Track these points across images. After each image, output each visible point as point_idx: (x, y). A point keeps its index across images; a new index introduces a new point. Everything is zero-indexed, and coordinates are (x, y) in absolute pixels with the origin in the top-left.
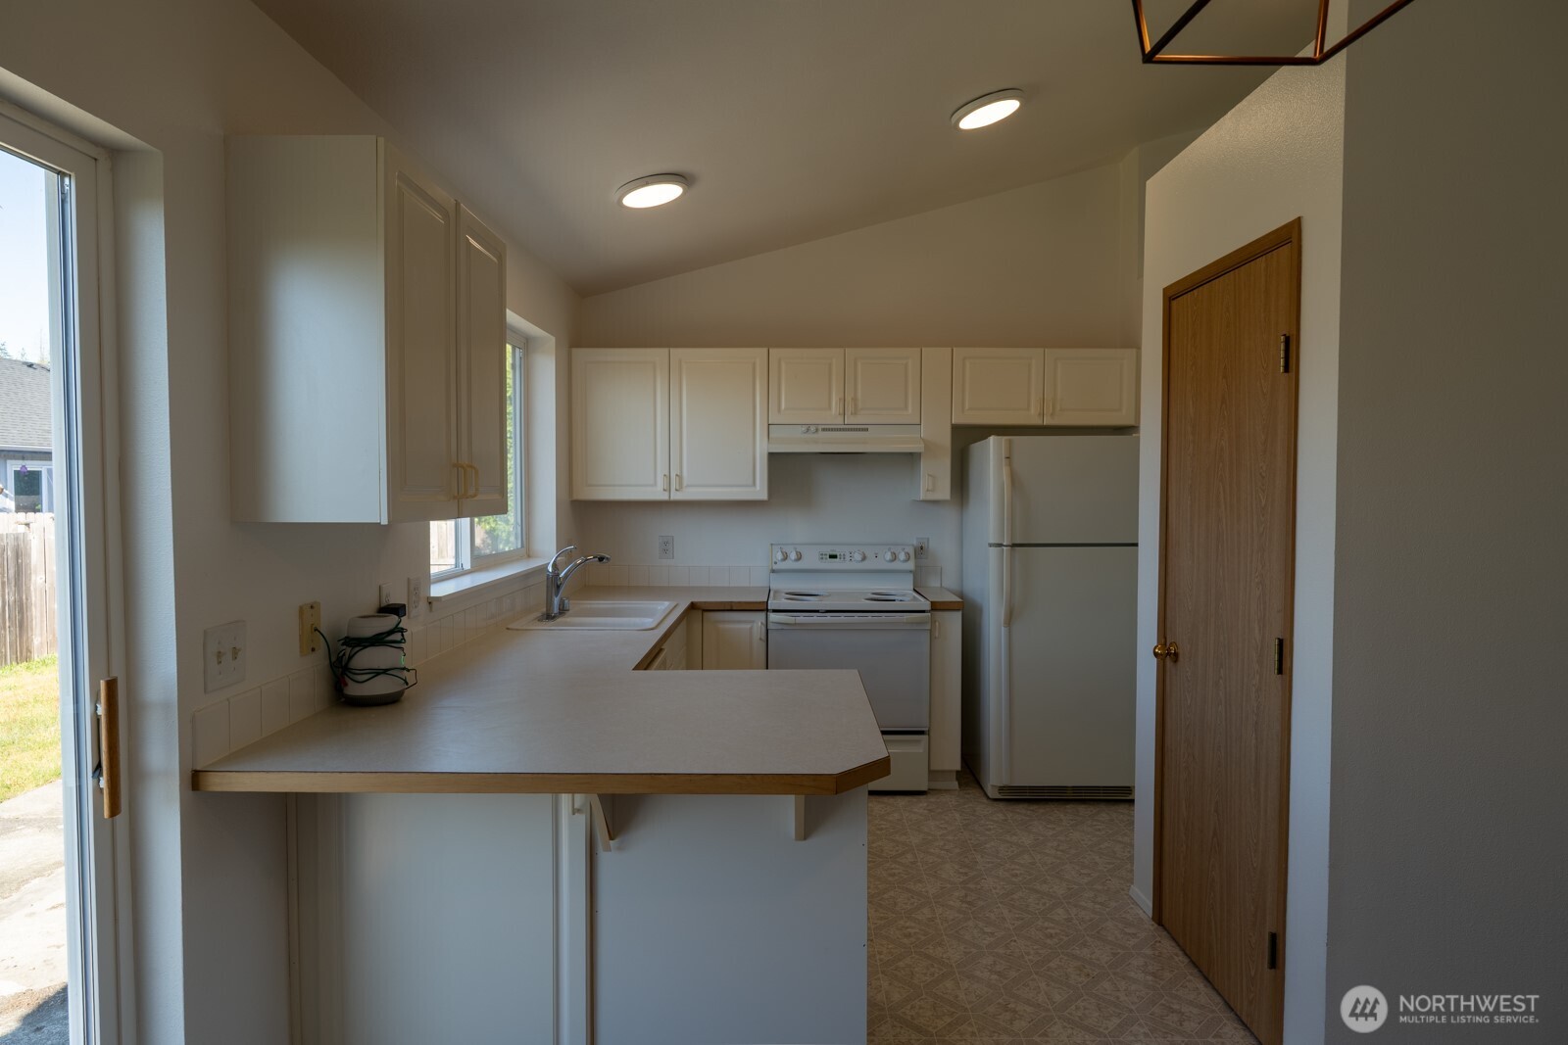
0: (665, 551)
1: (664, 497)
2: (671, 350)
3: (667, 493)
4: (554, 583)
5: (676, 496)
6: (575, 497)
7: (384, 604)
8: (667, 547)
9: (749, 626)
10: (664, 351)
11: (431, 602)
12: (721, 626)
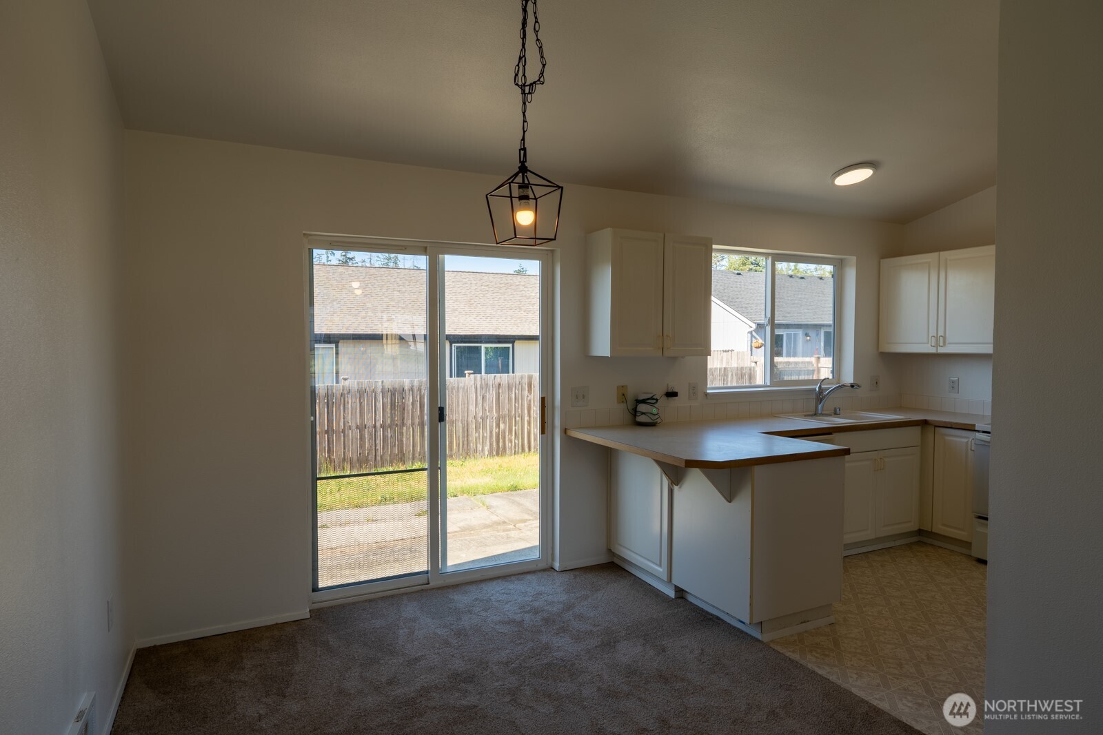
0: (953, 388)
1: (933, 350)
2: (941, 253)
3: (935, 348)
4: (820, 396)
5: (941, 350)
6: (881, 350)
7: (670, 391)
8: (954, 386)
9: (966, 440)
10: (936, 254)
11: (706, 394)
12: (947, 438)
